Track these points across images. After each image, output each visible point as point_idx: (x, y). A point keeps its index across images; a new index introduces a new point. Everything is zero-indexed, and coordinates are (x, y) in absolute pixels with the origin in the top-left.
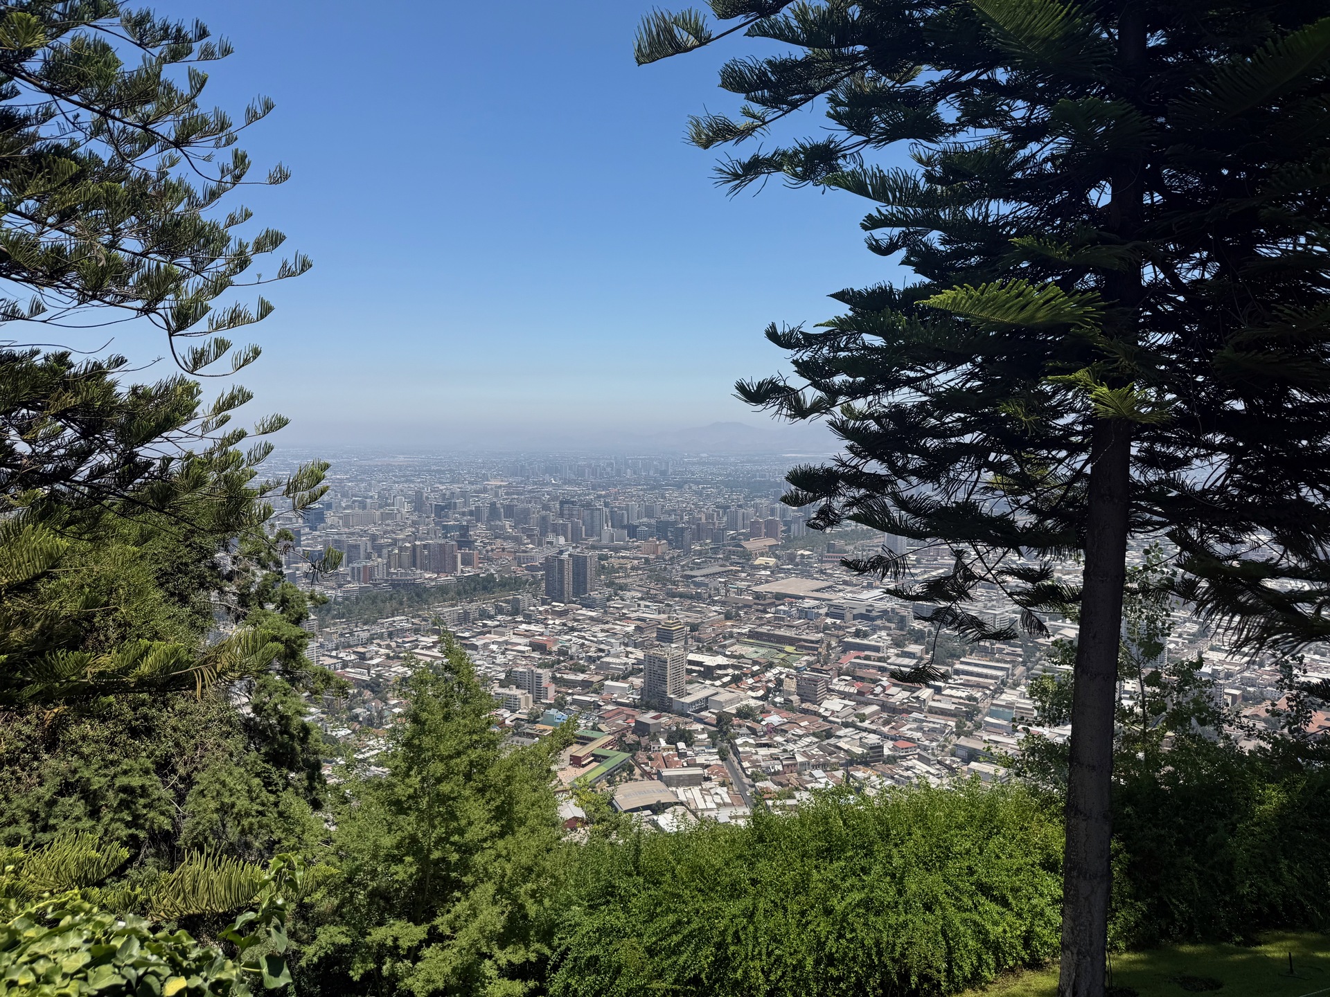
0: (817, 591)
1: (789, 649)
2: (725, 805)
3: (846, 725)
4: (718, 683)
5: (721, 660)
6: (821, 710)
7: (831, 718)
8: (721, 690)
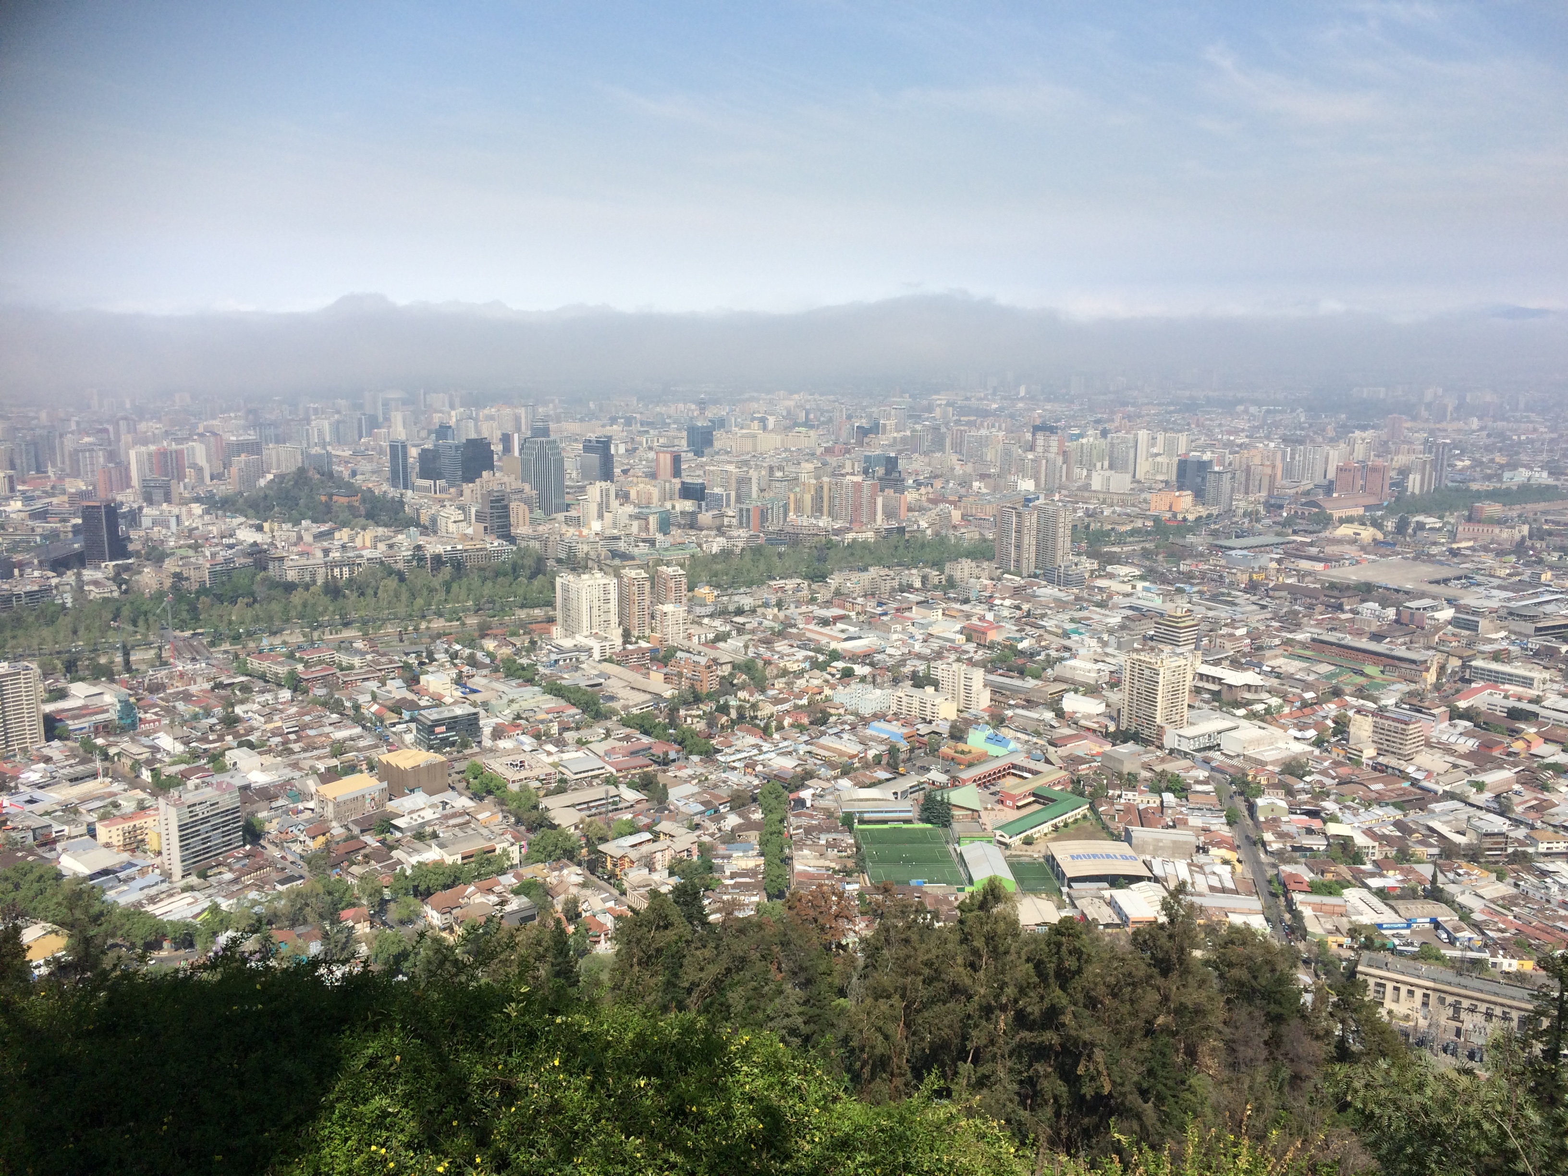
0: (1438, 582)
1: (1370, 670)
2: (1224, 890)
3: (1450, 796)
4: (1242, 712)
5: (1250, 677)
6: (1410, 770)
7: (1425, 784)
8: (1244, 723)
